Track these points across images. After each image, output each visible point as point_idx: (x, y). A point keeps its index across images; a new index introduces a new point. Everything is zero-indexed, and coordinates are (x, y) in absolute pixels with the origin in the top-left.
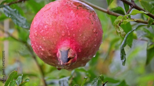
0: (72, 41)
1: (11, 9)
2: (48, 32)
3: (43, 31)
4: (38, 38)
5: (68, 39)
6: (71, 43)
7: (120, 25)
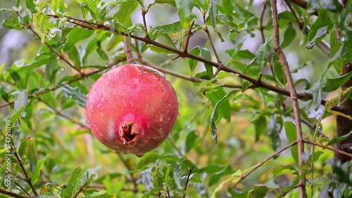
0: (137, 114)
1: (70, 88)
2: (105, 106)
3: (100, 105)
4: (94, 116)
5: (132, 112)
6: (136, 116)
7: (204, 94)
